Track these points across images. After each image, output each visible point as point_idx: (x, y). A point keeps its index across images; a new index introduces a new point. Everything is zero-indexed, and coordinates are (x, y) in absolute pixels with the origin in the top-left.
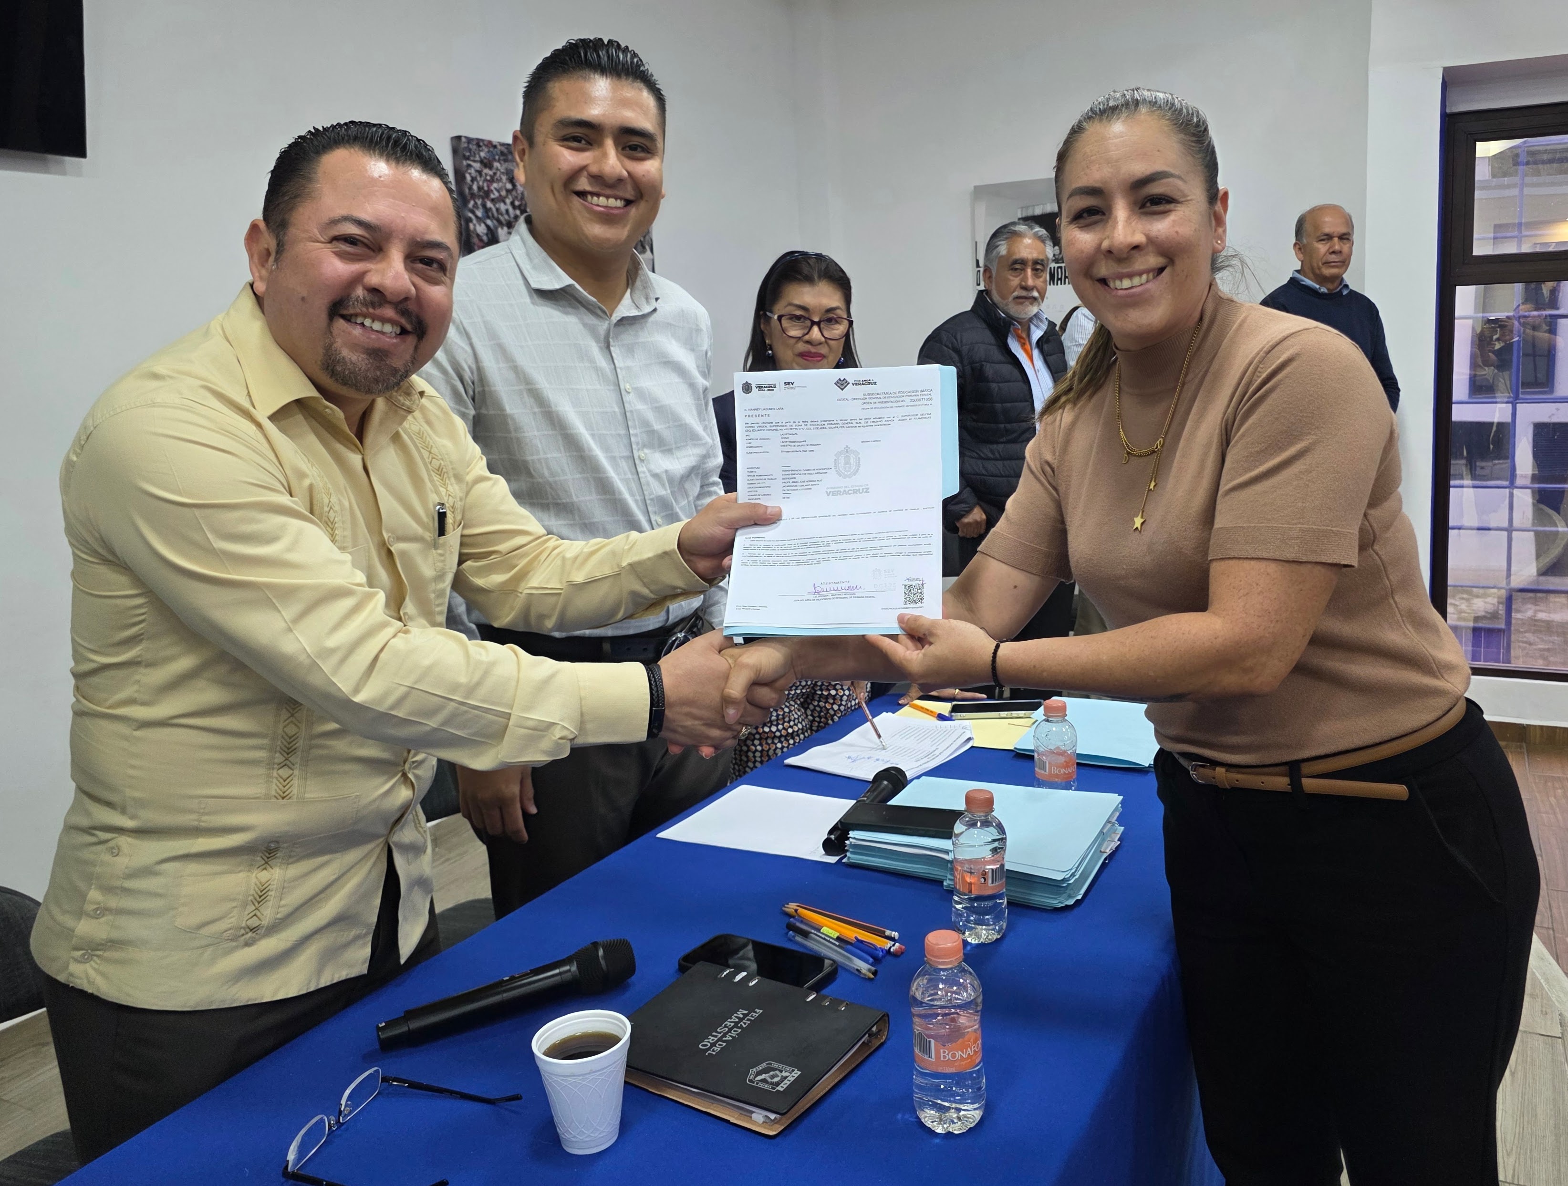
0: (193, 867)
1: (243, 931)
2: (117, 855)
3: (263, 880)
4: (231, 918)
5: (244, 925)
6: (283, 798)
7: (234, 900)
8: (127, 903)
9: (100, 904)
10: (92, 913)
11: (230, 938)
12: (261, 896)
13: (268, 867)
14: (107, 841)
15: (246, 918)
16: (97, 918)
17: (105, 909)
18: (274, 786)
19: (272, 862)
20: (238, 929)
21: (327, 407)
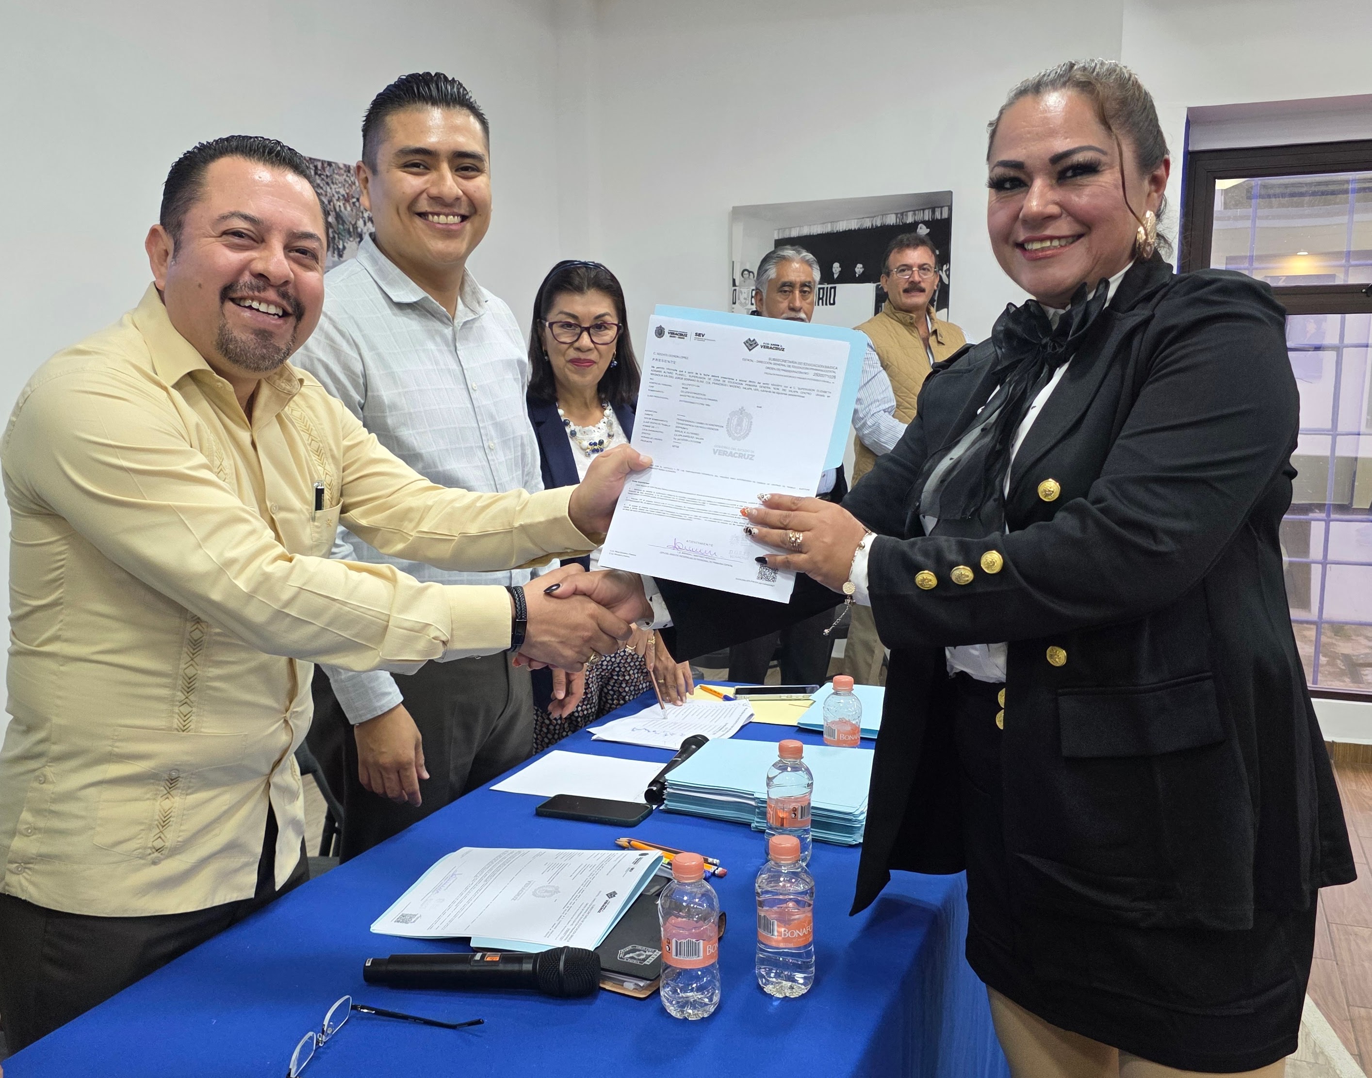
0: (107, 793)
1: (149, 851)
3: (167, 808)
4: (142, 838)
5: (150, 845)
6: (184, 731)
7: (142, 823)
8: (54, 824)
9: (30, 824)
10: (24, 832)
11: (139, 856)
12: (165, 822)
13: (170, 797)
14: (34, 770)
15: (152, 840)
16: (28, 836)
17: (35, 829)
18: (176, 720)
19: (173, 792)
20: (145, 848)
21: (219, 381)
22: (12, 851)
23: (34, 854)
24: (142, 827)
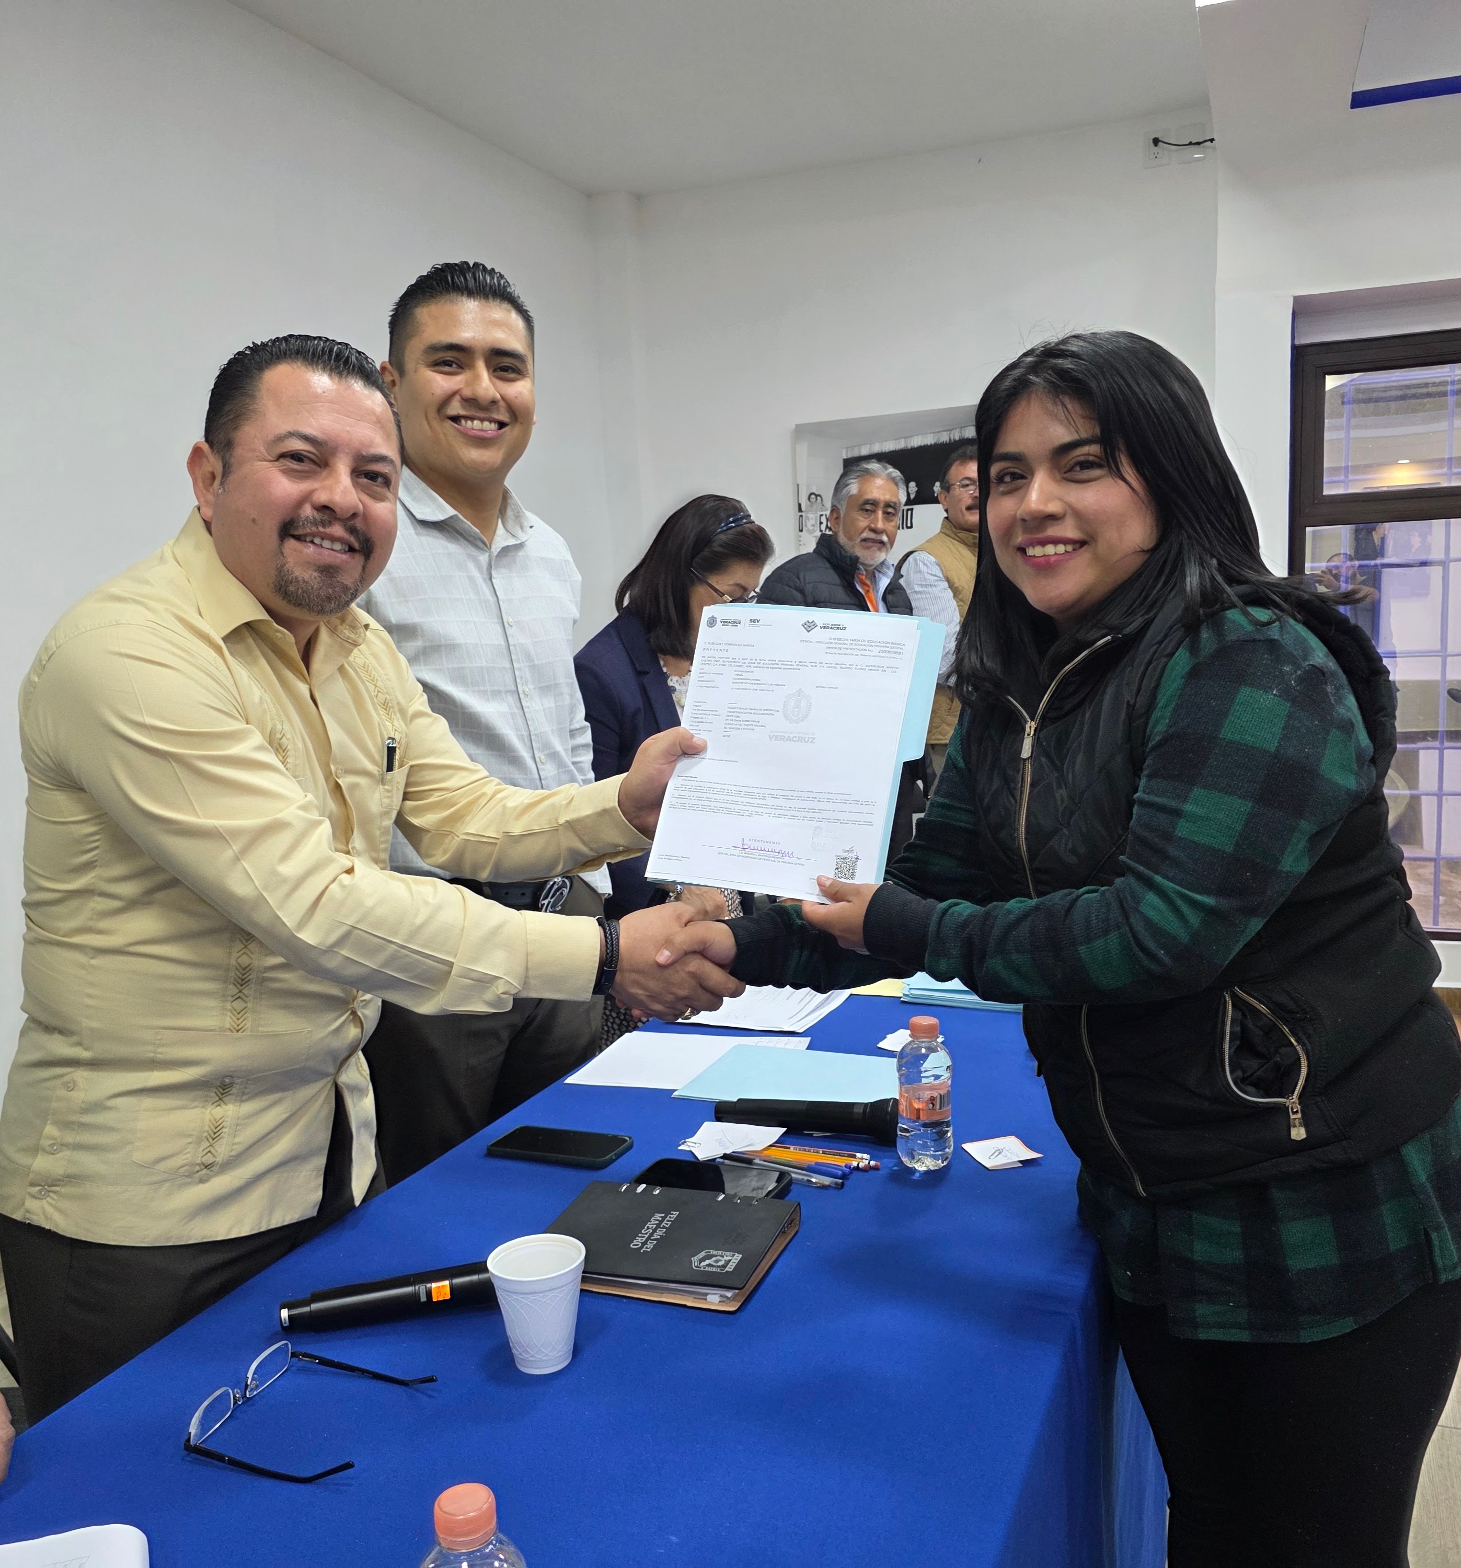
0: (148, 1102)
3: (217, 1117)
6: (238, 1031)
7: (189, 1136)
8: (85, 1138)
10: (48, 1148)
11: (186, 1174)
12: (216, 1134)
13: (222, 1103)
14: (62, 1075)
15: (201, 1155)
17: (62, 1145)
18: (228, 1018)
19: (226, 1099)
21: (278, 630)
22: (33, 1172)
23: (60, 1175)
24: (189, 1140)
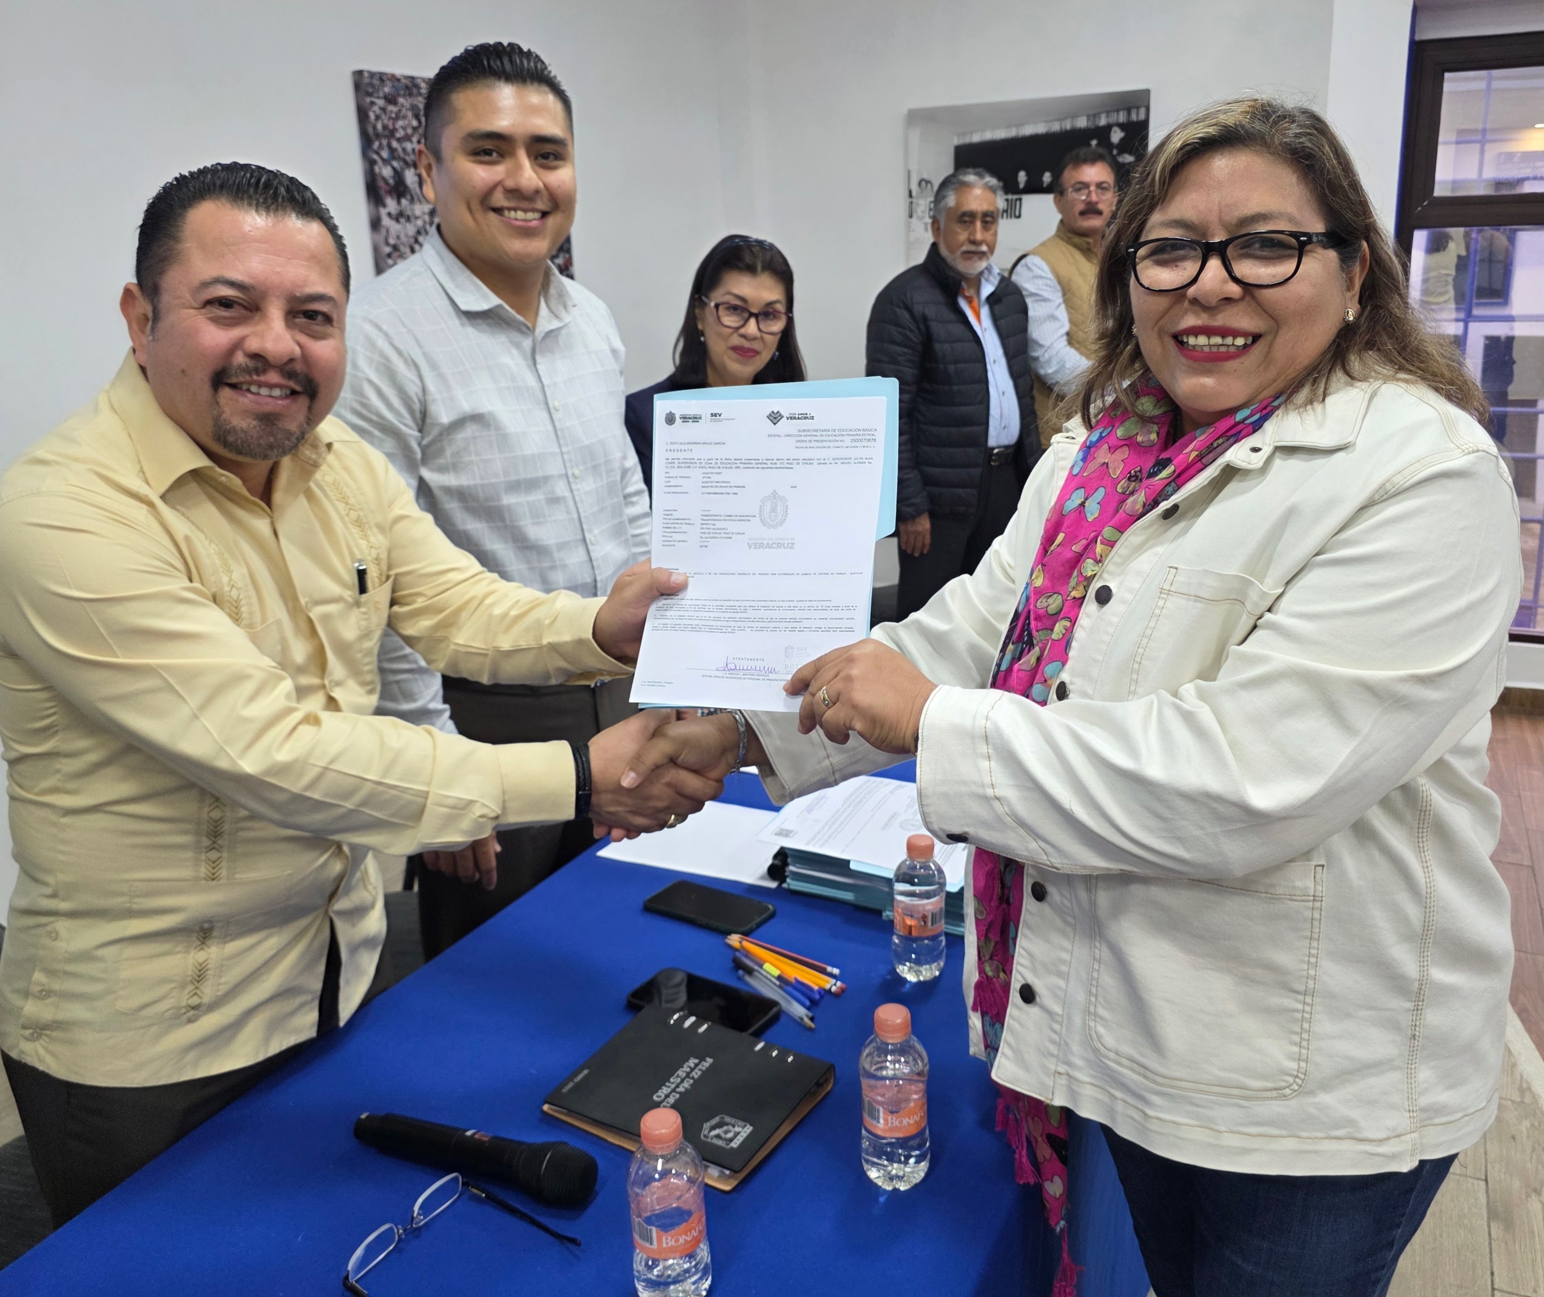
1: (183, 1010)
2: (55, 939)
3: (201, 960)
4: (173, 997)
5: (184, 1004)
6: (213, 879)
7: (173, 981)
8: (70, 985)
9: (44, 985)
10: (38, 994)
11: (172, 1017)
12: (200, 975)
13: (205, 946)
14: (45, 925)
15: (186, 998)
16: (43, 999)
17: (49, 991)
18: (203, 868)
19: (208, 942)
20: (179, 1008)
21: (223, 475)
22: (25, 1016)
23: (49, 1020)
